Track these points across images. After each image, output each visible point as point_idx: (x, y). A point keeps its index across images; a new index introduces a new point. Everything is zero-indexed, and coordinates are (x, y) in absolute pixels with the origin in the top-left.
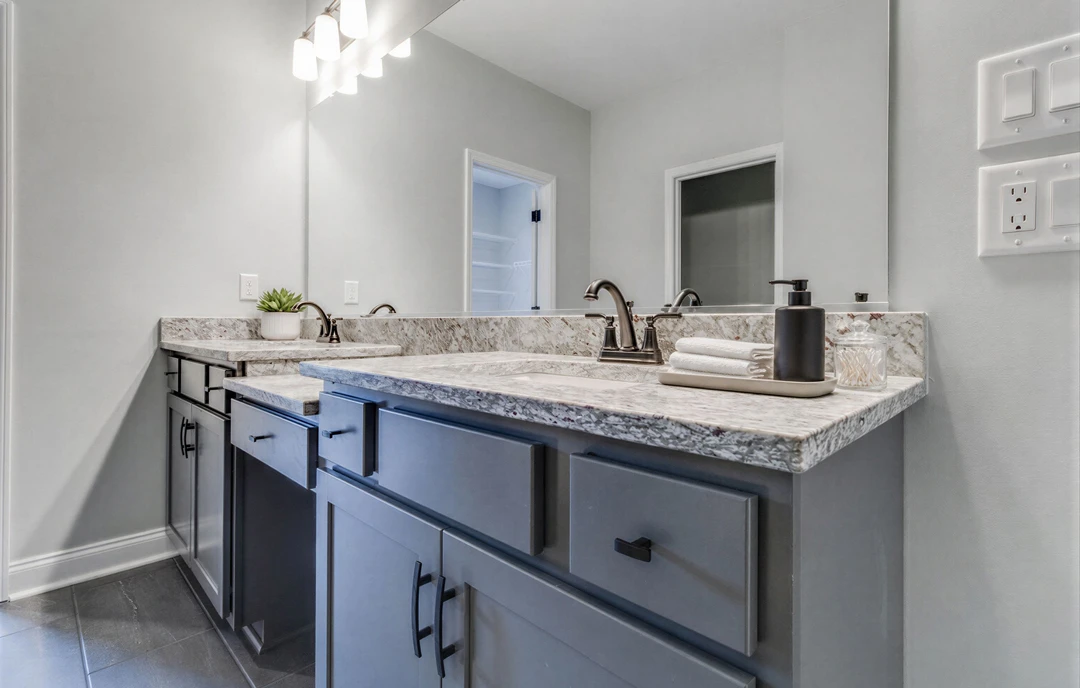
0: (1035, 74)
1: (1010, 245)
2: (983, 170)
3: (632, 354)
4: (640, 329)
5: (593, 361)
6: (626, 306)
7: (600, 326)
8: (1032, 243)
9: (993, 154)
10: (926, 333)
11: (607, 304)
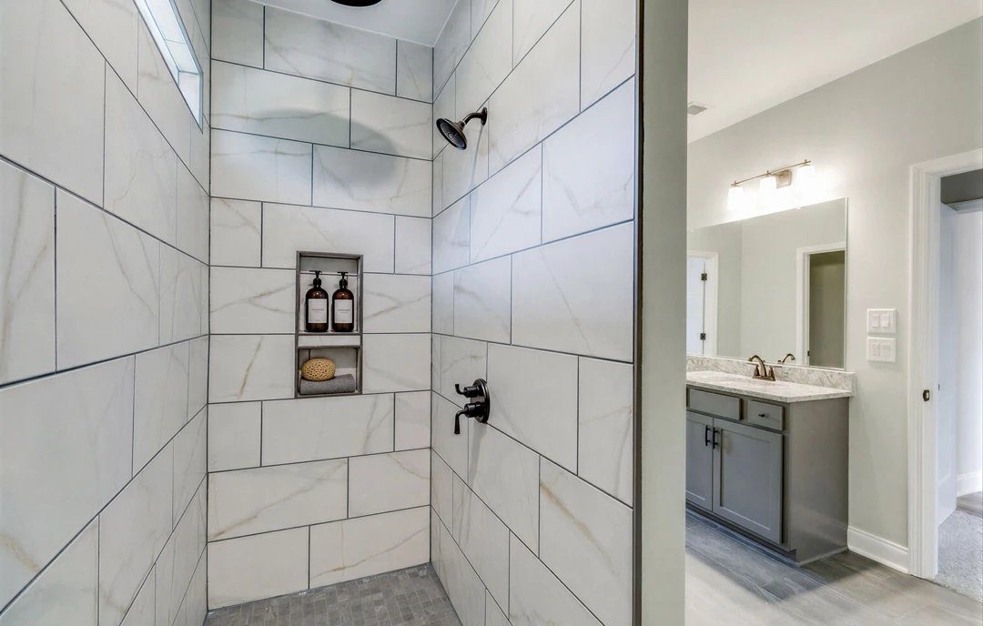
0: (879, 317)
1: (873, 358)
2: (869, 338)
3: (765, 377)
4: (768, 369)
5: (751, 378)
6: (762, 362)
7: (755, 367)
8: (878, 359)
9: (871, 334)
10: (854, 379)
11: (756, 361)
